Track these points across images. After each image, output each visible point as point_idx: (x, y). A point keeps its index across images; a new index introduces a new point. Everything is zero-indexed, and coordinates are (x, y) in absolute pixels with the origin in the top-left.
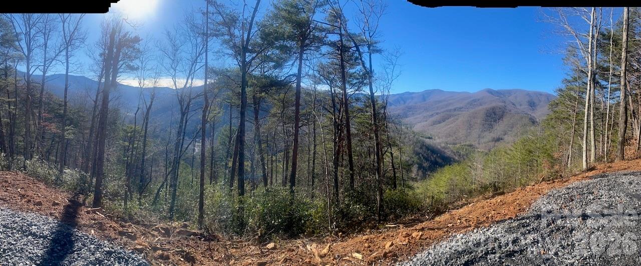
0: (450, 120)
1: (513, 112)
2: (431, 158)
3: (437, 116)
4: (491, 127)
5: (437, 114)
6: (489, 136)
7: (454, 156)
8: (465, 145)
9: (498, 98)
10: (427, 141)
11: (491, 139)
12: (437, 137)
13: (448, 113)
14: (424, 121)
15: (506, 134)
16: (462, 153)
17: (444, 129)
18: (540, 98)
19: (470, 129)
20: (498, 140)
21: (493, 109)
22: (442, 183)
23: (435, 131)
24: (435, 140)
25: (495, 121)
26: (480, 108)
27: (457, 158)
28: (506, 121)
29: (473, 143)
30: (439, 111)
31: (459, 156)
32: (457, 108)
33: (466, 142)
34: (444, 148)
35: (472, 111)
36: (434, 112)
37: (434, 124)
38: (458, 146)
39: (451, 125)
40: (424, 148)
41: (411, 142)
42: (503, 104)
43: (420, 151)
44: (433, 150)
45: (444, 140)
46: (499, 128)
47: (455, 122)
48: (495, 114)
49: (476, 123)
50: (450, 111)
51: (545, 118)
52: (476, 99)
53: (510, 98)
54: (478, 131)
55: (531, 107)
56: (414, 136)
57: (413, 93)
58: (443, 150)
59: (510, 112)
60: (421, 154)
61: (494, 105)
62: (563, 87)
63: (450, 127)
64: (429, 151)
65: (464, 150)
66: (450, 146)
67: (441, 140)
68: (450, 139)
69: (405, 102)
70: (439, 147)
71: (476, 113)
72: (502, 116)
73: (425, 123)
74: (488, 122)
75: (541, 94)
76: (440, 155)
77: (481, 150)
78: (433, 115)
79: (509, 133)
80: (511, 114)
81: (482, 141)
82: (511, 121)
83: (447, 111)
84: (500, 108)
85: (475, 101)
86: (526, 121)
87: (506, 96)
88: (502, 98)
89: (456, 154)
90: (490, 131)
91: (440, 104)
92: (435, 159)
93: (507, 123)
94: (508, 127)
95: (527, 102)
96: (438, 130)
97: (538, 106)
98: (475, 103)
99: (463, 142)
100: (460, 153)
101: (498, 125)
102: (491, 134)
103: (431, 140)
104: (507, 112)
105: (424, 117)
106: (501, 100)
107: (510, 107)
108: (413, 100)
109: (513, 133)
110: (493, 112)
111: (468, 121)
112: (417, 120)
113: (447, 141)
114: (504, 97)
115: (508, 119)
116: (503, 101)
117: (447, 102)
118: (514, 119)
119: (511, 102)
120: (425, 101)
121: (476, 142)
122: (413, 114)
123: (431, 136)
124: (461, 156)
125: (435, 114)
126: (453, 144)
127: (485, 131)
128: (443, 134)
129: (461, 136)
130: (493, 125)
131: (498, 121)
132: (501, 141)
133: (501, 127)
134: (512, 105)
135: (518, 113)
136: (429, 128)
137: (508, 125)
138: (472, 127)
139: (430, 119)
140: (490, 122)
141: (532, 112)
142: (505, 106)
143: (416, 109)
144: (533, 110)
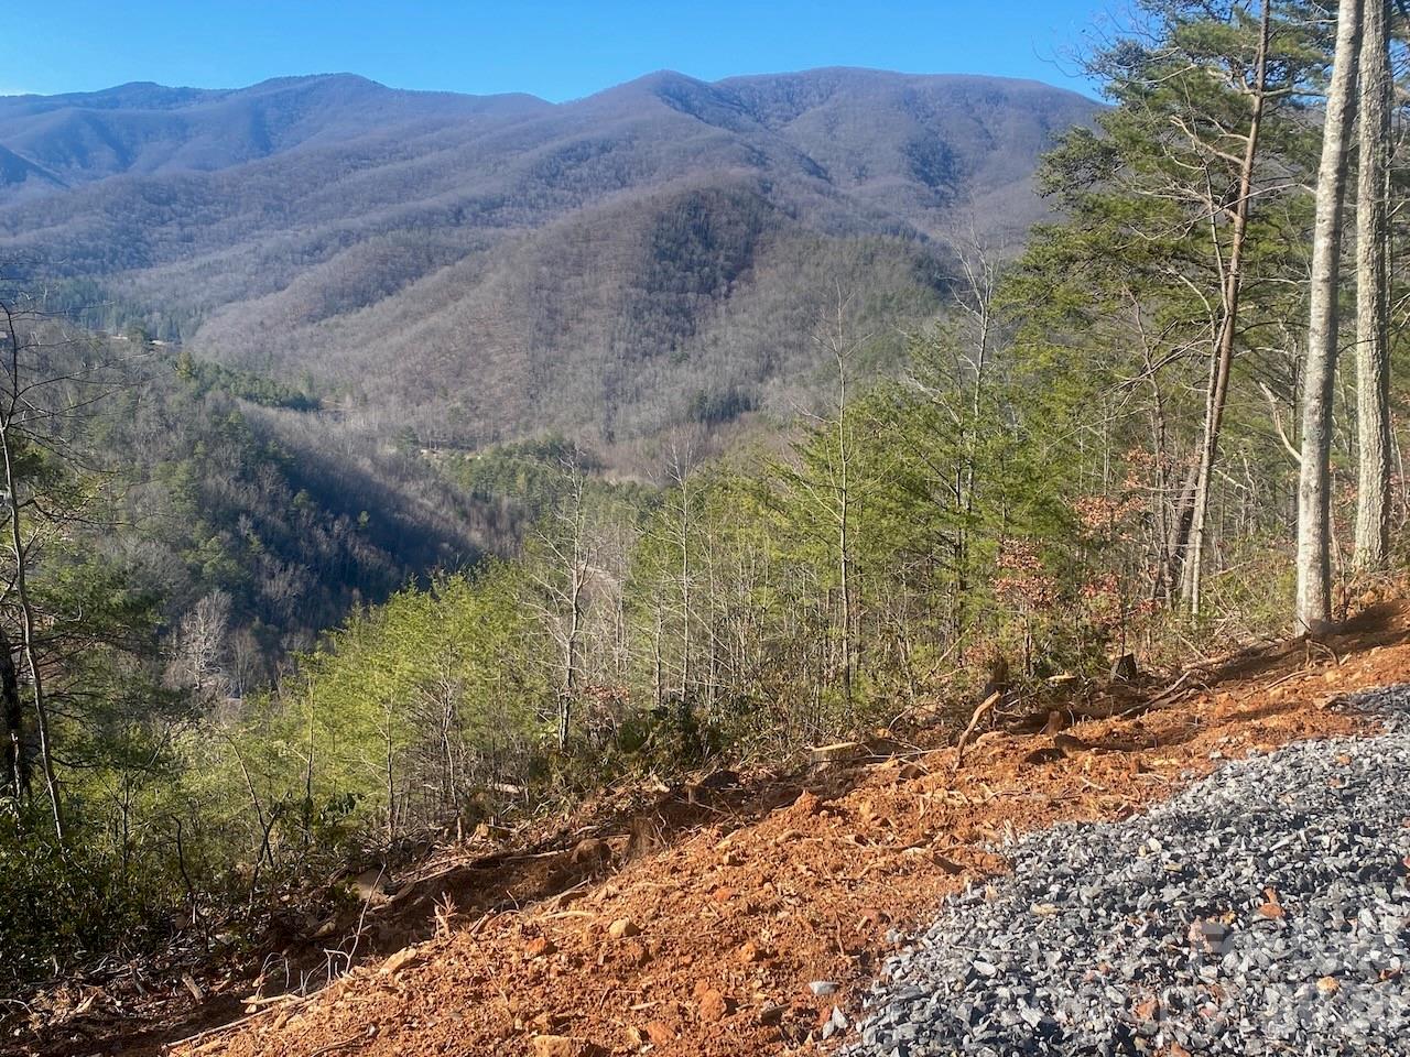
0: (428, 282)
1: (812, 219)
2: (312, 541)
3: (345, 255)
4: (683, 322)
5: (347, 238)
7: (461, 524)
8: (524, 451)
10: (287, 424)
11: (682, 406)
12: (348, 400)
13: (415, 236)
14: (264, 291)
15: (767, 370)
16: (506, 501)
17: (396, 339)
18: (989, 125)
19: (551, 345)
20: (727, 409)
21: (696, 205)
23: (339, 354)
24: (336, 416)
25: (707, 287)
26: (616, 199)
27: (476, 537)
28: (770, 283)
29: (575, 436)
30: (358, 223)
31: (492, 520)
32: (471, 202)
33: (528, 428)
34: (395, 468)
35: (564, 219)
36: (323, 228)
37: (331, 310)
38: (483, 455)
39: (433, 319)
40: (267, 476)
41: (177, 439)
42: (755, 171)
43: (244, 497)
44: (324, 488)
45: (397, 414)
46: (733, 333)
47: (456, 296)
48: (709, 244)
49: (588, 302)
50: (428, 220)
51: (1019, 255)
52: (586, 144)
53: (793, 128)
54: (601, 352)
55: (930, 181)
56: (199, 396)
57: (185, 94)
58: (391, 484)
59: (796, 226)
60: (248, 514)
61: (697, 178)
63: (431, 332)
64: (301, 496)
65: (521, 479)
66: (437, 458)
67: (375, 416)
68: (431, 414)
69: (125, 158)
70: (365, 464)
72: (749, 249)
73: (271, 300)
74: (662, 297)
75: (994, 95)
76: (376, 517)
77: (626, 480)
78: (319, 247)
79: (795, 359)
80: (798, 233)
81: (630, 417)
82: (801, 282)
83: (408, 222)
84: (736, 203)
85: (576, 154)
86: (893, 276)
87: (772, 120)
88: (744, 131)
89: (473, 512)
90: (679, 351)
91: (362, 175)
92: (342, 546)
93: (780, 297)
94: (781, 322)
95: (901, 150)
96: (354, 347)
97: (977, 176)
98: (584, 171)
99: (514, 431)
100: (498, 502)
101: (729, 312)
102: (684, 372)
103: (312, 418)
104: (776, 227)
105: (267, 258)
106: (736, 145)
107: (792, 188)
108: (185, 139)
109: (816, 363)
110: (698, 230)
111: (539, 287)
112: (216, 279)
113: (412, 422)
114: (759, 125)
115: (783, 267)
116: (754, 151)
117: (408, 163)
118: (821, 270)
119: (803, 156)
120: (267, 148)
121: (591, 427)
122: (189, 239)
123: (311, 388)
124: (503, 524)
125: (336, 242)
126: (454, 445)
127: (645, 354)
128: (387, 380)
129: (498, 392)
130: (697, 315)
131: (724, 289)
132: (745, 415)
133: (745, 324)
134: (811, 173)
135: (844, 229)
136: (296, 334)
137: (781, 312)
138: (566, 329)
139: (307, 275)
140: (674, 297)
141: (937, 220)
142: (762, 181)
143: (206, 203)
144: (944, 200)
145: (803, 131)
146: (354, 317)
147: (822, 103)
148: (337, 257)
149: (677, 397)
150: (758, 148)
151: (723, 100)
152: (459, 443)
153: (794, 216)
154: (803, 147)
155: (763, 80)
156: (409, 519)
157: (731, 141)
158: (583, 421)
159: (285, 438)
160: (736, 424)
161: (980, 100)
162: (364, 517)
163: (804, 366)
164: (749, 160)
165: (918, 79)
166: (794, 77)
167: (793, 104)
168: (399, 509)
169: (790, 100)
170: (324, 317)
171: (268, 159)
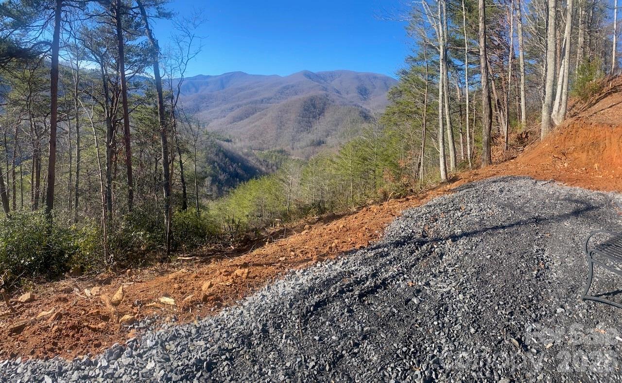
0: (255, 115)
2: (229, 169)
3: (238, 109)
4: (309, 125)
5: (238, 106)
6: (308, 137)
7: (261, 166)
8: (275, 151)
9: (317, 83)
10: (226, 145)
11: (309, 143)
12: (237, 140)
13: (253, 106)
14: (222, 117)
15: (328, 135)
16: (270, 162)
17: (248, 127)
18: (374, 84)
19: (281, 129)
20: (320, 143)
21: (312, 99)
22: (246, 202)
23: (235, 130)
24: (235, 143)
25: (314, 117)
26: (295, 97)
27: (264, 169)
28: (329, 117)
29: (285, 148)
30: (241, 103)
31: (267, 166)
32: (265, 98)
33: (275, 147)
34: (247, 154)
35: (284, 102)
36: (234, 104)
37: (234, 121)
38: (265, 152)
39: (257, 123)
40: (221, 155)
41: (204, 146)
42: (324, 92)
43: (216, 159)
44: (232, 158)
45: (248, 143)
46: (320, 127)
47: (261, 118)
48: (315, 108)
49: (289, 120)
50: (256, 102)
51: (383, 111)
52: (289, 86)
53: (333, 83)
54: (291, 130)
55: (362, 95)
56: (208, 138)
57: (208, 77)
58: (246, 157)
59: (334, 104)
60: (217, 162)
61: (312, 93)
62: (407, 67)
63: (255, 126)
64: (227, 159)
65: (274, 158)
66: (256, 152)
67: (243, 143)
68: (255, 144)
69: (197, 90)
70: (240, 153)
71: (289, 106)
72: (323, 109)
73: (223, 119)
74: (305, 119)
75: (375, 77)
76: (242, 164)
77: (296, 158)
78: (232, 108)
79: (334, 132)
81: (298, 145)
82: (335, 116)
83: (252, 103)
84: (320, 99)
85: (287, 88)
86: (356, 115)
87: (328, 81)
89: (263, 164)
90: (308, 131)
91: (242, 93)
92: (235, 170)
93: (330, 119)
94: (331, 125)
95: (356, 88)
96: (239, 129)
97: (372, 94)
98: (288, 91)
99: (272, 147)
100: (268, 162)
101: (319, 123)
102: (309, 135)
103: (230, 143)
104: (329, 104)
105: (222, 111)
107: (333, 96)
108: (208, 86)
109: (339, 133)
110: (312, 105)
111: (279, 117)
112: (212, 115)
113: (251, 145)
114: (325, 82)
115: (331, 113)
116: (324, 88)
117: (252, 90)
118: (339, 114)
119: (335, 89)
120: (223, 88)
121: (288, 146)
122: (208, 106)
123: (230, 137)
124: (270, 167)
125: (236, 107)
126: (259, 150)
127: (301, 131)
128: (246, 136)
129: (269, 139)
130: (312, 123)
131: (318, 118)
132: (323, 145)
133: (323, 125)
134: (337, 93)
135: (344, 105)
136: (227, 126)
137: (331, 123)
138: (284, 126)
139: (230, 114)
140: (307, 119)
141: (364, 103)
142: (326, 94)
143: (211, 99)
144: (365, 99)
145: (335, 84)
146: (239, 123)
147: (339, 78)
148: (236, 110)
149: (308, 141)
152: (261, 149)
153: (333, 102)
154: (335, 87)
155: (326, 72)
156: (250, 165)
157: (319, 85)
158: (287, 145)
159: (225, 147)
160: (321, 147)
161: (372, 78)
162: (240, 164)
163: (336, 134)
164: (323, 90)
167: (333, 78)
168: (247, 163)
169: (332, 76)
170: (233, 123)
171: (224, 90)
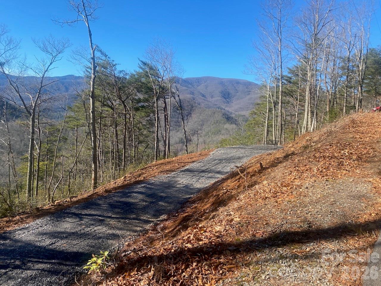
1: (203, 105)
4: (178, 124)
9: (185, 88)
15: (195, 134)
28: (195, 118)
42: (192, 96)
53: (199, 88)
55: (225, 98)
59: (200, 106)
72: (191, 111)
74: (174, 119)
75: (238, 82)
80: (200, 108)
82: (201, 117)
84: (188, 102)
86: (219, 117)
87: (195, 86)
88: (189, 88)
93: (197, 120)
94: (197, 125)
95: (220, 92)
97: (234, 98)
102: (178, 134)
104: (196, 107)
106: (188, 91)
107: (199, 99)
109: (204, 133)
114: (193, 87)
115: (197, 114)
116: (192, 92)
118: (205, 115)
119: (201, 93)
131: (186, 118)
133: (190, 125)
134: (202, 96)
135: (209, 107)
137: (197, 123)
141: (226, 106)
142: (193, 98)
144: (228, 102)
145: (201, 88)
147: (205, 83)
150: (192, 91)
151: (185, 82)
153: (199, 104)
154: (201, 91)
155: (194, 78)
161: (235, 83)
163: (201, 133)
164: (191, 94)
165: (223, 79)
166: (199, 78)
167: (199, 83)
169: (199, 82)
